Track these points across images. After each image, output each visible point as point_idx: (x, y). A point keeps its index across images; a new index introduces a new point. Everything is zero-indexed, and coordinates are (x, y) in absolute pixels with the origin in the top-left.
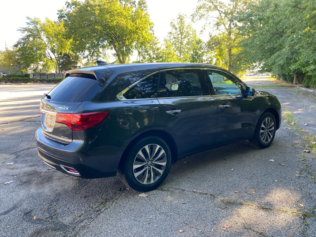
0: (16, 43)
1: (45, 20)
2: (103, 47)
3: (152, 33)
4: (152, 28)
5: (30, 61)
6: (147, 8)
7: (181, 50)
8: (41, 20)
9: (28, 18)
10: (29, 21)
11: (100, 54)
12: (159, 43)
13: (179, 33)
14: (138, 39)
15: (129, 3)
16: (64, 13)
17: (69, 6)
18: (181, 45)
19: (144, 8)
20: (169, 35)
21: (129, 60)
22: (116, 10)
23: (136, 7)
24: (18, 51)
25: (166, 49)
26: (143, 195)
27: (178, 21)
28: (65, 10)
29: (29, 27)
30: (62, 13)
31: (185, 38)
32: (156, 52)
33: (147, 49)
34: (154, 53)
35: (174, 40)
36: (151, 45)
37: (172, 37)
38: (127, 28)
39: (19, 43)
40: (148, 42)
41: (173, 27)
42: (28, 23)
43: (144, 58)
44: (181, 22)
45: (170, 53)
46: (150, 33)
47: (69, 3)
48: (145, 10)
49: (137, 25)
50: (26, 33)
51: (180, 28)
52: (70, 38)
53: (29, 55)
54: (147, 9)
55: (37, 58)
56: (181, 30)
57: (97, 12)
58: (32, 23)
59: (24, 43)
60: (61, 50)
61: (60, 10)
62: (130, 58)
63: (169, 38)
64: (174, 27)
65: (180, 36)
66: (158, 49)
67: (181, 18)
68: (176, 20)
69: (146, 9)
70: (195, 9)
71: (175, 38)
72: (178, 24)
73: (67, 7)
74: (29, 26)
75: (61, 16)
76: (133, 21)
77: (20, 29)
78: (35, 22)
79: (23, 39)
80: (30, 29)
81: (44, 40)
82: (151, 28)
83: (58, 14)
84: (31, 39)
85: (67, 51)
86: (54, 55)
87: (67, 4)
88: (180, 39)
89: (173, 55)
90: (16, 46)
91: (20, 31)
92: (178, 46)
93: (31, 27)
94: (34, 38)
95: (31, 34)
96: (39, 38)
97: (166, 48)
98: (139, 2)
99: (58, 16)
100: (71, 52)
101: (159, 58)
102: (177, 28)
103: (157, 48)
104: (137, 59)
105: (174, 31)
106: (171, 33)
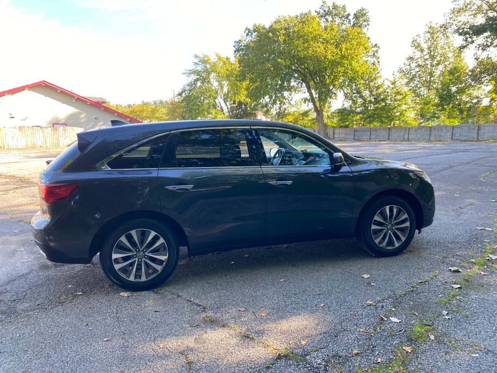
0: (180, 91)
1: (216, 57)
2: (290, 89)
3: (376, 61)
4: (376, 54)
5: (195, 115)
6: (369, 22)
7: (430, 85)
8: (210, 58)
9: (196, 57)
10: (196, 61)
11: (284, 101)
12: (380, 77)
13: (427, 57)
14: (345, 73)
15: (340, 18)
16: (243, 45)
17: (250, 34)
18: (430, 78)
19: (364, 23)
20: (407, 63)
21: (329, 108)
22: (311, 33)
23: (350, 23)
24: (183, 101)
25: (393, 86)
26: (125, 294)
27: (426, 37)
28: (245, 41)
29: (197, 69)
30: (240, 45)
31: (438, 64)
32: (374, 93)
33: (359, 88)
34: (371, 95)
35: (417, 69)
36: (367, 82)
37: (413, 65)
38: (325, 57)
39: (184, 91)
40: (362, 78)
41: (416, 48)
42: (196, 63)
43: (354, 102)
44: (433, 38)
45: (398, 92)
46: (372, 62)
47: (249, 29)
48: (366, 26)
49: (343, 52)
50: (193, 77)
51: (429, 48)
52: (244, 79)
53: (194, 106)
54: (368, 24)
55: (203, 110)
56: (431, 52)
57: (281, 39)
58: (200, 63)
59: (190, 90)
60: (235, 97)
61: (238, 40)
62: (331, 104)
63: (408, 67)
64: (419, 48)
65: (428, 62)
66: (378, 88)
67: (432, 32)
68: (422, 36)
69: (366, 24)
70: (447, 15)
71: (419, 66)
72: (426, 42)
73: (247, 36)
74: (197, 67)
75: (238, 49)
76: (337, 46)
77: (186, 72)
78: (204, 61)
79: (188, 85)
80: (198, 70)
81: (214, 85)
82: (374, 54)
83: (234, 47)
84: (199, 84)
85: (242, 97)
86: (226, 104)
87: (247, 32)
88: (429, 66)
89: (404, 95)
90: (180, 94)
91: (185, 75)
92: (424, 79)
93: (199, 68)
94: (202, 83)
95: (199, 77)
96: (209, 82)
97: (392, 84)
98: (355, 15)
99: (235, 49)
100: (248, 100)
101: (380, 101)
102: (425, 49)
103: (377, 85)
104: (343, 105)
105: (418, 54)
106: (411, 58)
